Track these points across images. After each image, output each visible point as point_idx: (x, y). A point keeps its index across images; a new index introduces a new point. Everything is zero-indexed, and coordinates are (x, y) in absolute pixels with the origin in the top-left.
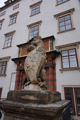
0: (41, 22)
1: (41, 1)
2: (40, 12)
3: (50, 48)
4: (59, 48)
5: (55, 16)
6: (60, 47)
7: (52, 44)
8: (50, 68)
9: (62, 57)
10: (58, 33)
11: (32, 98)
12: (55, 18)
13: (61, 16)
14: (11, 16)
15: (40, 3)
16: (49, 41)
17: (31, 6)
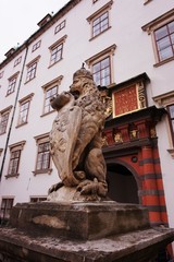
0: (114, 47)
1: (111, 3)
2: (109, 28)
3: (139, 102)
4: (162, 100)
5: (144, 28)
6: (163, 98)
7: (144, 92)
8: (145, 149)
9: (170, 120)
10: (156, 66)
11: (54, 222)
12: (146, 33)
13: (159, 25)
14: (52, 48)
15: (108, 6)
16: (137, 88)
17: (90, 19)
